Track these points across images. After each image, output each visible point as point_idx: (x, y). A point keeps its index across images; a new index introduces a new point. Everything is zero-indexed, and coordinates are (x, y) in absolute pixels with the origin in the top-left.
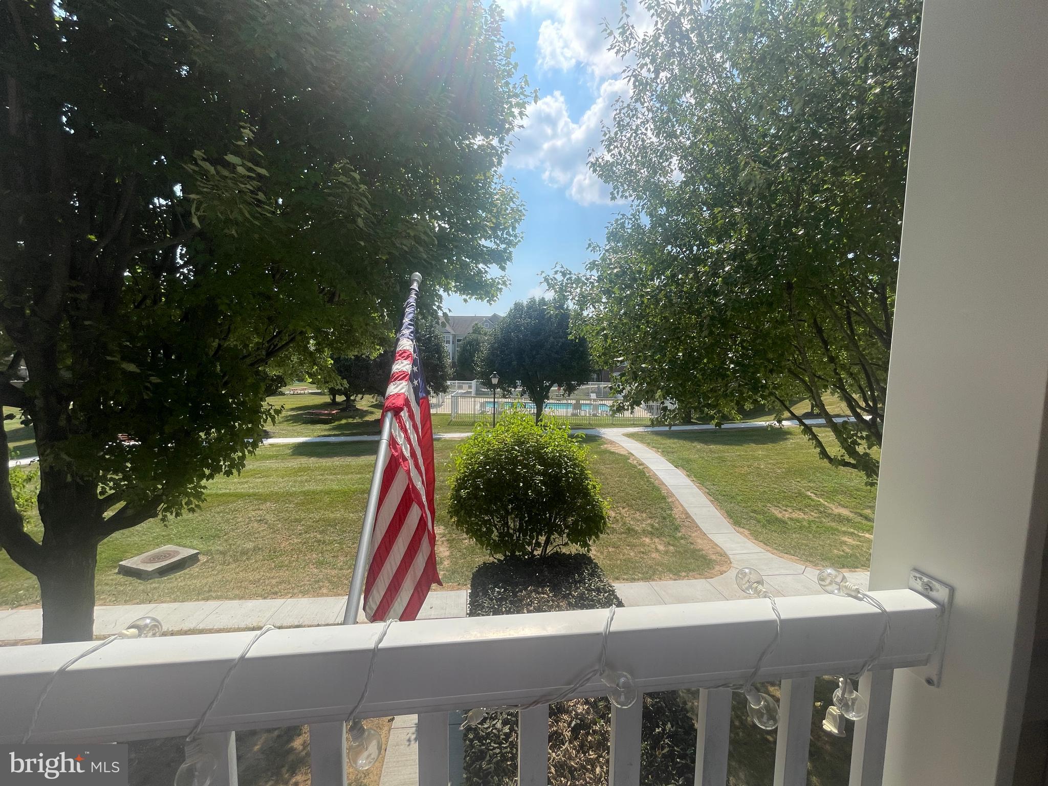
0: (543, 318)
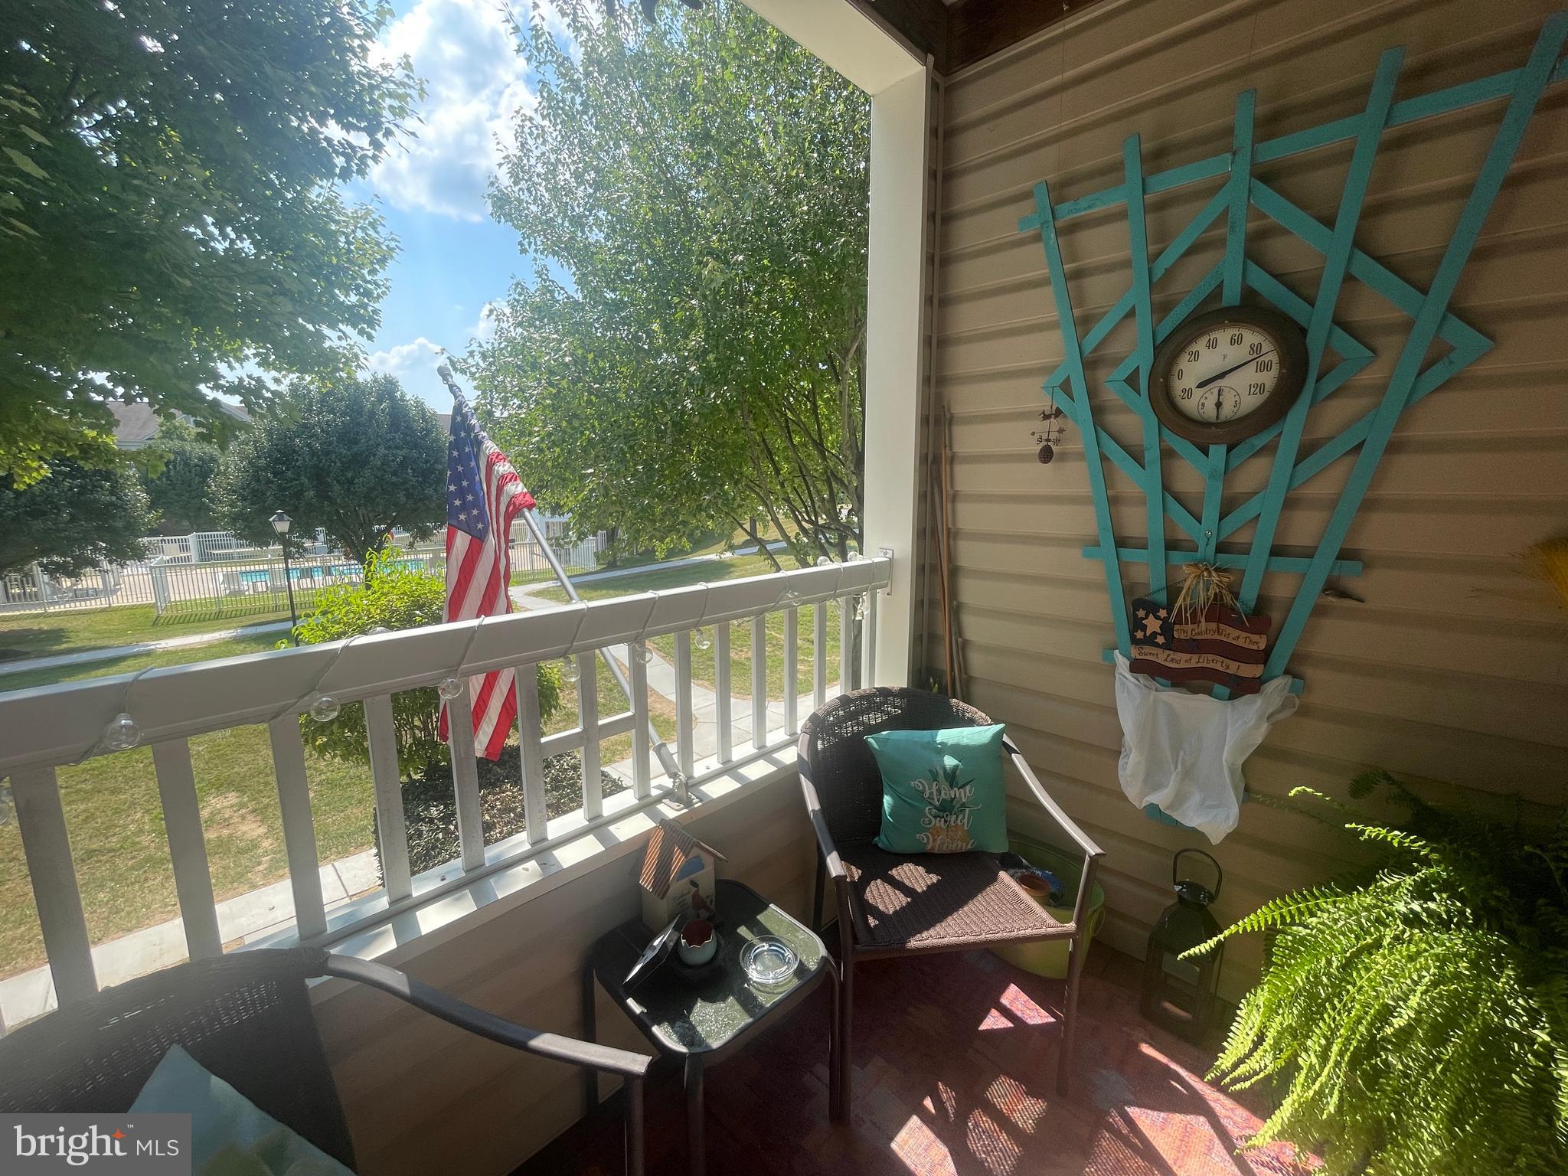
0: (360, 413)
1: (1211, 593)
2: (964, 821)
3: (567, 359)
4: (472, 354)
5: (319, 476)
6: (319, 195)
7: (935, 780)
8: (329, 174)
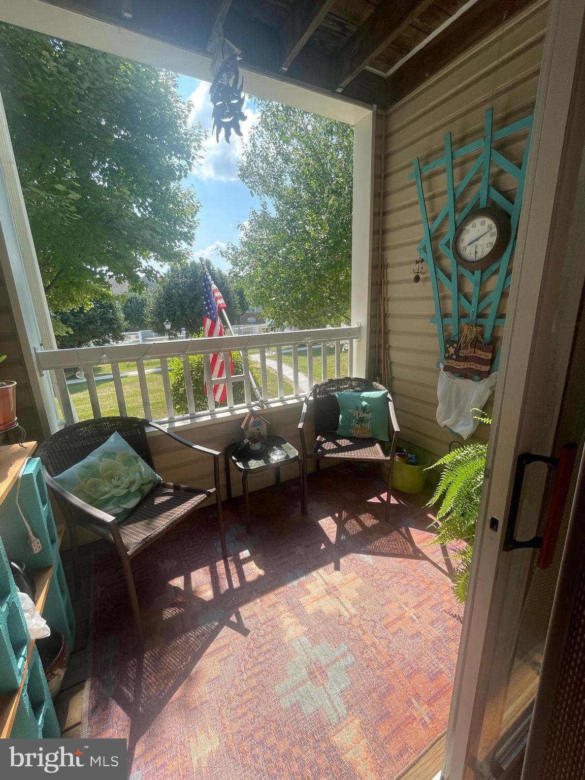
1: (473, 336)
2: (368, 426)
3: (266, 248)
4: (228, 248)
5: (182, 306)
6: (174, 186)
7: (358, 410)
8: (174, 179)
